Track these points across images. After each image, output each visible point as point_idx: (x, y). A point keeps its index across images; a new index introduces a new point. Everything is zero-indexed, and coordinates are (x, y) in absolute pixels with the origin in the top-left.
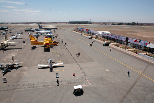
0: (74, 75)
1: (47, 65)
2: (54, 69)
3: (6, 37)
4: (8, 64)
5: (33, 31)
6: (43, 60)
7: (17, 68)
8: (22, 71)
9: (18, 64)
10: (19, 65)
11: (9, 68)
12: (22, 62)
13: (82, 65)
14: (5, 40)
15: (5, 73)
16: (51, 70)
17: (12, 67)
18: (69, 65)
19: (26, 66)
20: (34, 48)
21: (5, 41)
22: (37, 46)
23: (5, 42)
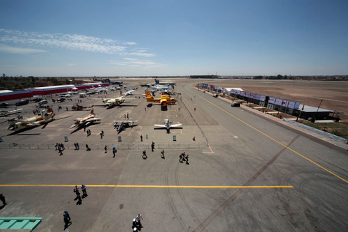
0: (194, 139)
1: (164, 126)
2: (171, 130)
3: (121, 93)
4: (123, 122)
5: (149, 86)
6: (160, 120)
7: (132, 126)
8: (137, 130)
10: (134, 124)
11: (124, 126)
12: (137, 121)
13: (204, 128)
15: (120, 131)
16: (168, 132)
17: (126, 126)
18: (188, 127)
19: (141, 125)
20: (150, 106)
21: (119, 97)
22: (153, 103)
23: (120, 99)
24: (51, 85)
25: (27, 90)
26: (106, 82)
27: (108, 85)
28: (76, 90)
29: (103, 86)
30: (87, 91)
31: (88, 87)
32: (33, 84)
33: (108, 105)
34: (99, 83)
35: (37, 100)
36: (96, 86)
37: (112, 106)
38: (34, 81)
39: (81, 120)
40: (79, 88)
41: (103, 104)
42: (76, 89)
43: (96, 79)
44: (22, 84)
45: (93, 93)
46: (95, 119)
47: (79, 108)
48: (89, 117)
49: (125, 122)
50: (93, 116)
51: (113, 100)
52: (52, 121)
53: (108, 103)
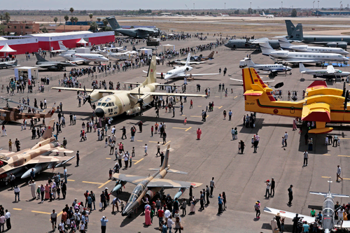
4: (147, 183)
26: (105, 28)
28: (10, 54)
29: (94, 43)
30: (41, 59)
34: (82, 34)
36: (72, 44)
40: (20, 49)
42: (8, 49)
43: (73, 20)
45: (59, 68)
47: (9, 117)
48: (35, 149)
53: (104, 104)
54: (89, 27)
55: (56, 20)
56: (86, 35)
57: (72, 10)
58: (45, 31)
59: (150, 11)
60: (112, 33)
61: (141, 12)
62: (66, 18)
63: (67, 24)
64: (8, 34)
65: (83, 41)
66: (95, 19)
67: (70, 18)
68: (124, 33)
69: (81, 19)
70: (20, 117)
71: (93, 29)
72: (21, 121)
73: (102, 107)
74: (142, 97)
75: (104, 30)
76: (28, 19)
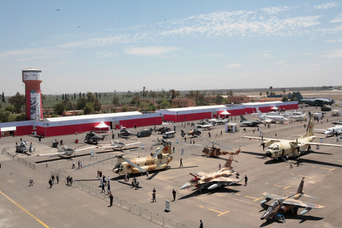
3: (310, 127)
4: (283, 200)
9: (309, 209)
11: (281, 211)
12: (320, 207)
14: (306, 136)
17: (290, 212)
21: (304, 137)
23: (303, 141)
24: (192, 105)
25: (159, 113)
26: (293, 99)
27: (295, 107)
28: (227, 116)
29: (282, 109)
30: (243, 119)
31: (250, 110)
32: (171, 102)
33: (269, 155)
34: (274, 103)
35: (162, 131)
37: (280, 158)
38: (173, 98)
39: (203, 176)
40: (234, 113)
41: (260, 150)
42: (226, 113)
43: (271, 94)
44: (159, 102)
45: (254, 125)
46: (229, 179)
47: (214, 153)
48: (220, 173)
49: (288, 201)
50: (228, 172)
51: (285, 144)
52: (164, 169)
53: (272, 148)
54: (282, 98)
55: (261, 95)
56: (277, 104)
57: (271, 88)
58: (253, 101)
59: (331, 87)
60: (296, 102)
61: (325, 88)
62: (267, 93)
63: (268, 97)
64: (230, 103)
65: (275, 108)
66: (287, 93)
67: (270, 93)
68: (306, 102)
69: (277, 93)
70: (220, 154)
71: (284, 100)
72: (220, 156)
73: (270, 150)
74: (299, 145)
75: (292, 100)
76: (243, 94)
